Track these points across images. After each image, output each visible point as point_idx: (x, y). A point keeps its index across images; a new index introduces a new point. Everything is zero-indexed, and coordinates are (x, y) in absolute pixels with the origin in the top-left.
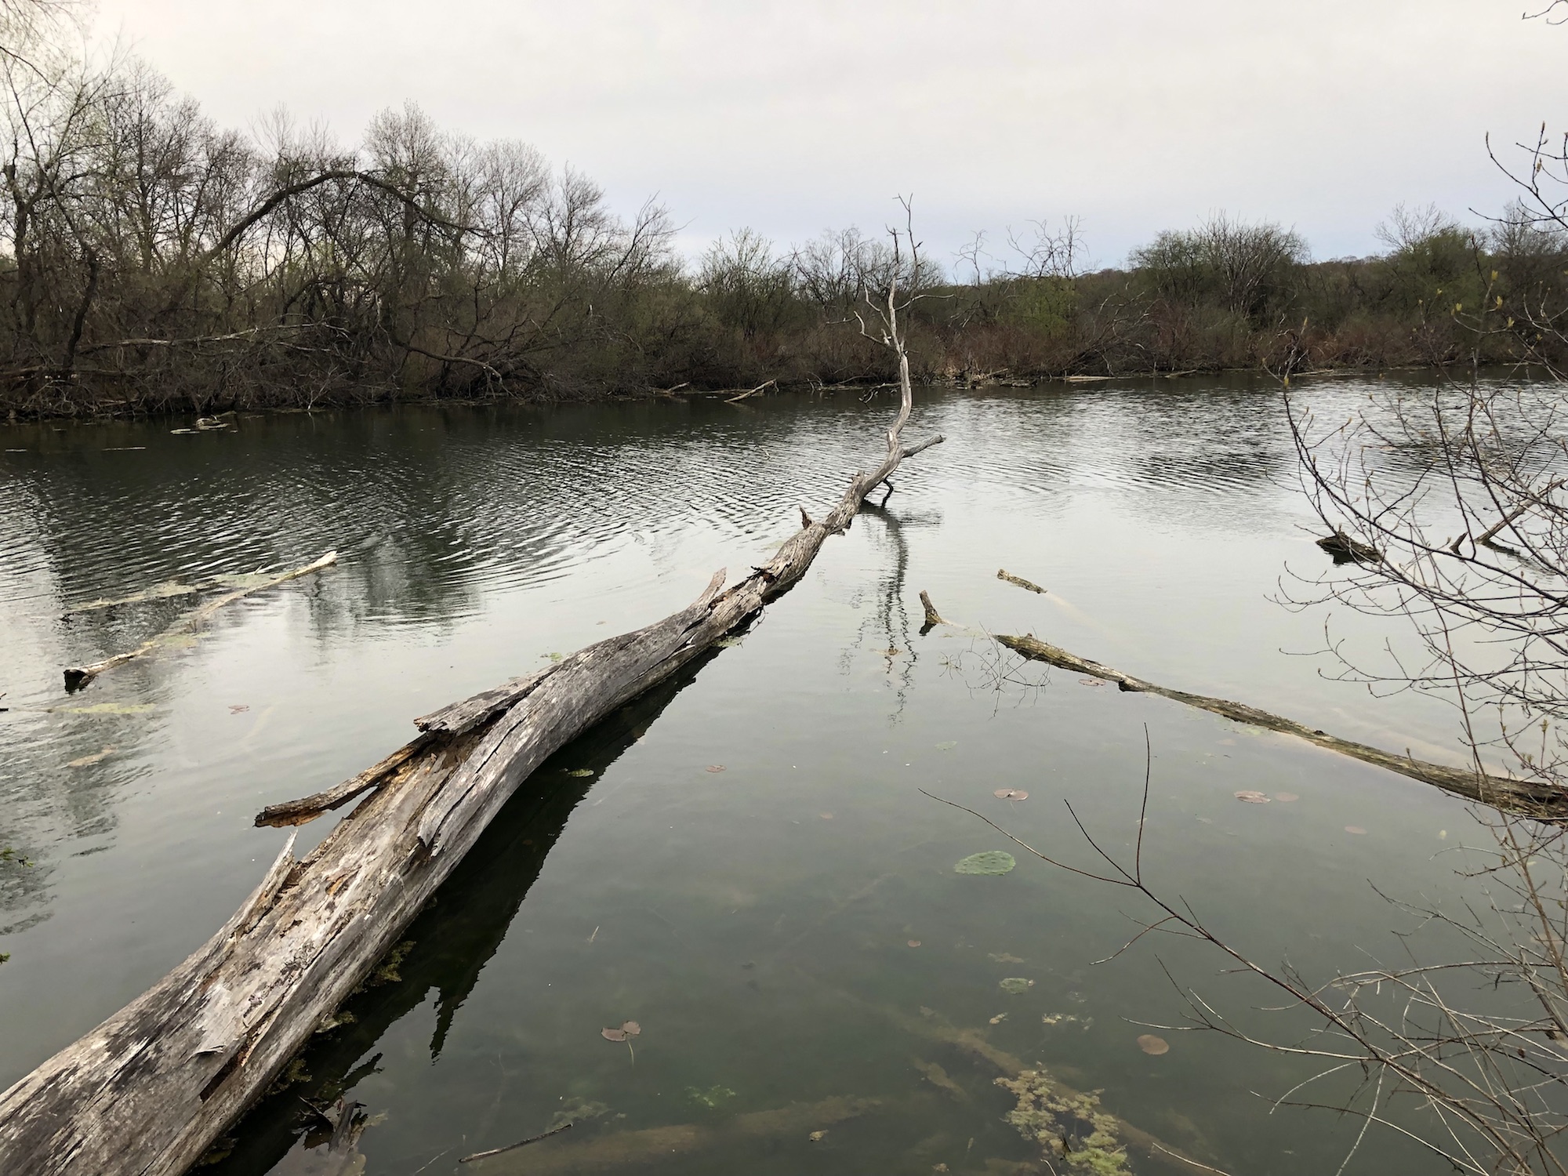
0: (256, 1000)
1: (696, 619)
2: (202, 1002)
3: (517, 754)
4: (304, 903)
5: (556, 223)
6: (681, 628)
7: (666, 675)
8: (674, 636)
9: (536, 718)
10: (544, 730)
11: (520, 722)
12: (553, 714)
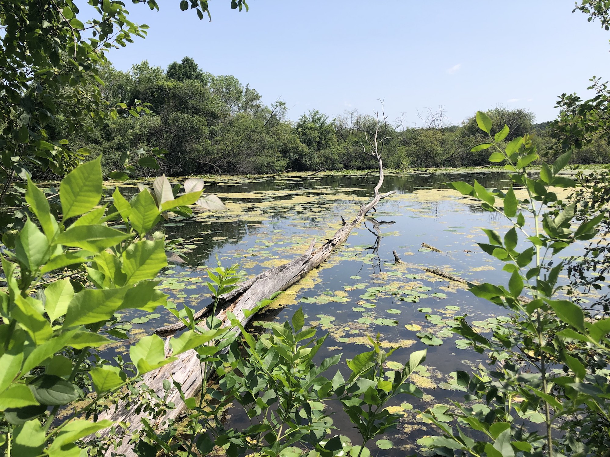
1: (307, 259)
3: (248, 310)
4: (175, 366)
6: (302, 263)
9: (253, 297)
10: (256, 302)
11: (248, 298)
12: (258, 296)
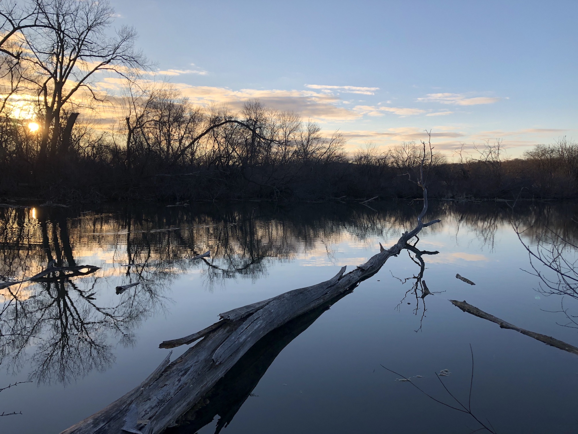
0: (146, 412)
1: (332, 284)
2: (127, 410)
3: (255, 330)
4: (170, 377)
5: (304, 139)
6: (325, 287)
7: (318, 305)
8: (322, 290)
9: (264, 317)
10: (267, 322)
11: (258, 318)
12: (271, 316)
